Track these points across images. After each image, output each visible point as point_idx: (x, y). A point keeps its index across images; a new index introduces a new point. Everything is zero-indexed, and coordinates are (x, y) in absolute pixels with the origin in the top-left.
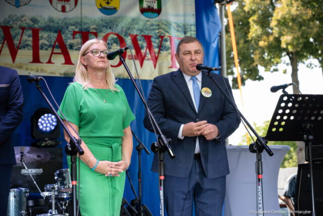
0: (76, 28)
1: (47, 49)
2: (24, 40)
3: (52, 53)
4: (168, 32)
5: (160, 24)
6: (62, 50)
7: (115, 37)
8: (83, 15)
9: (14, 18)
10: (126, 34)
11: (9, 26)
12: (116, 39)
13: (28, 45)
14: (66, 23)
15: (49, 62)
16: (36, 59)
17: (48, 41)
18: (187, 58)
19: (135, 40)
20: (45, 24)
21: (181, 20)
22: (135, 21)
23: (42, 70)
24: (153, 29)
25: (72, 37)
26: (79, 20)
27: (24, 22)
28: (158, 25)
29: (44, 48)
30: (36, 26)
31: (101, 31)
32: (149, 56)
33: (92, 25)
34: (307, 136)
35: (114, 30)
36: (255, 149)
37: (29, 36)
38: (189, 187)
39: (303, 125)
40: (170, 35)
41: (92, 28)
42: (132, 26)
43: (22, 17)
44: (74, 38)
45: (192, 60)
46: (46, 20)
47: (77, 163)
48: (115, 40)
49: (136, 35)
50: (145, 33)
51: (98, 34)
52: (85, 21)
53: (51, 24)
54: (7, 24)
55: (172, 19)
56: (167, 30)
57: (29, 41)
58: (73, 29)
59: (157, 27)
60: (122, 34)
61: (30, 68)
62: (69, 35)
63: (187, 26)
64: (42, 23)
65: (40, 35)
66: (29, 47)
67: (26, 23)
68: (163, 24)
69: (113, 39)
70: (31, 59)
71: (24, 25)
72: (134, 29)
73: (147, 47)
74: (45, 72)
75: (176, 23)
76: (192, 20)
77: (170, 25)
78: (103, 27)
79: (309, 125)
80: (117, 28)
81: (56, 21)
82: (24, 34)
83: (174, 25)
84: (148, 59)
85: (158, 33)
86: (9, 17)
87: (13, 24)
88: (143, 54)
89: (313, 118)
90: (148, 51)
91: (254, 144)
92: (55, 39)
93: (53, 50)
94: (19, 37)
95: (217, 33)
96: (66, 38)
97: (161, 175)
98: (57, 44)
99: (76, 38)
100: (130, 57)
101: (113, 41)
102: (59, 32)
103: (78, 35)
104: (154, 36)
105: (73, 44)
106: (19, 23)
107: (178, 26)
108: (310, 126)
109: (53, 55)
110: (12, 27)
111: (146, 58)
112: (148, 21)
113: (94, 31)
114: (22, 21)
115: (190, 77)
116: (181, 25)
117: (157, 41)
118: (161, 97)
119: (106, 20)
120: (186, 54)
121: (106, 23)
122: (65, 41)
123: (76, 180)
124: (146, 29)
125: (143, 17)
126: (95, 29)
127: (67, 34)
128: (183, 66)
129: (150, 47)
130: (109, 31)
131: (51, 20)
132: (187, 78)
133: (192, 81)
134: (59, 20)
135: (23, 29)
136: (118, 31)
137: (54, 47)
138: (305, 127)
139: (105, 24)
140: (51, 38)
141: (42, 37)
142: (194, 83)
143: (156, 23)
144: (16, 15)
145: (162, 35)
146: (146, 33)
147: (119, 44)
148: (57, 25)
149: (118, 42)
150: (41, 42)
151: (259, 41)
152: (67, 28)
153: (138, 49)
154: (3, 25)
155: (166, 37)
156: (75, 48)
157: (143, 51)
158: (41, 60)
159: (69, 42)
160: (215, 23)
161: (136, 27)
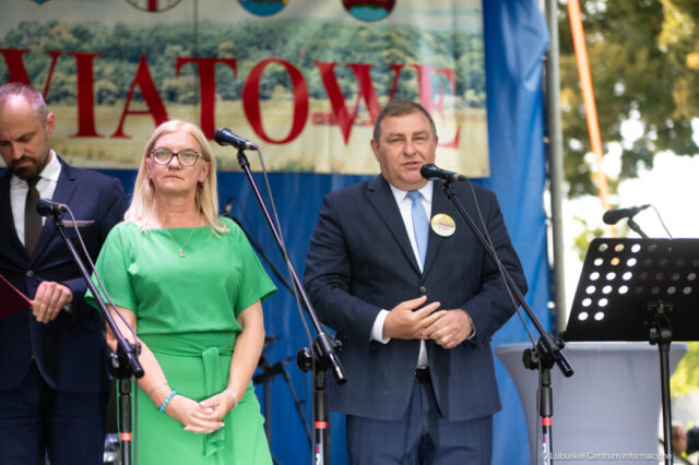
0: (185, 48)
1: (112, 103)
2: (58, 81)
3: (126, 112)
4: (411, 55)
5: (393, 35)
6: (149, 104)
7: (281, 68)
8: (200, 19)
9: (32, 30)
10: (308, 63)
11: (20, 48)
12: (284, 74)
13: (66, 94)
14: (158, 39)
15: (119, 133)
16: (87, 128)
17: (115, 82)
18: (395, 150)
19: (329, 77)
20: (107, 41)
21: (445, 25)
22: (328, 29)
23: (101, 155)
24: (376, 49)
25: (173, 71)
26: (191, 31)
27: (57, 38)
28: (388, 38)
29: (105, 101)
30: (86, 47)
31: (246, 56)
32: (364, 116)
33: (222, 41)
34: (658, 331)
35: (278, 51)
36: (536, 360)
37: (70, 72)
38: (406, 445)
39: (650, 306)
40: (417, 63)
41: (224, 48)
42: (321, 42)
43: (52, 25)
44: (178, 74)
45: (405, 154)
46: (111, 31)
47: (132, 395)
48: (281, 78)
49: (333, 65)
50: (354, 58)
51: (239, 63)
52: (204, 31)
53: (123, 42)
54: (14, 45)
55: (423, 23)
56: (410, 49)
57: (69, 84)
58: (177, 53)
59: (386, 44)
60: (297, 61)
61: (71, 148)
62: (168, 68)
63: (461, 40)
64: (99, 41)
65: (96, 68)
66: (70, 99)
67: (62, 41)
68: (399, 35)
69: (275, 74)
70: (75, 128)
71: (56, 45)
72: (329, 48)
73: (360, 94)
74: (110, 158)
75: (433, 33)
76: (473, 24)
77: (418, 36)
78: (251, 44)
79: (662, 305)
80: (286, 48)
81: (134, 34)
82: (57, 68)
83: (428, 37)
84: (363, 124)
85: (388, 57)
86: (21, 26)
87: (30, 43)
88: (350, 111)
89: (671, 290)
90: (362, 102)
91: (534, 350)
92: (132, 78)
93: (127, 105)
94: (44, 75)
95: (538, 54)
96: (159, 75)
97: (317, 420)
98: (137, 89)
99: (184, 74)
100: (319, 119)
101: (274, 80)
102: (142, 60)
103: (188, 68)
104: (378, 64)
105: (177, 88)
106: (44, 41)
107: (439, 39)
108: (666, 309)
109: (128, 118)
110: (27, 51)
111: (358, 121)
112: (362, 28)
113: (229, 56)
114: (51, 37)
115: (404, 193)
116: (446, 36)
117: (386, 77)
118: (340, 239)
119: (256, 28)
120: (393, 141)
121: (259, 36)
122: (156, 83)
123: (129, 431)
124: (358, 49)
125: (350, 20)
126: (230, 50)
127: (161, 64)
128: (387, 169)
129: (367, 92)
130: (265, 55)
131: (122, 32)
132: (399, 196)
133: (409, 202)
134: (142, 31)
135: (54, 54)
136: (289, 54)
137: (130, 96)
138: (655, 310)
139: (255, 39)
140: (122, 75)
141: (101, 75)
142: (414, 205)
143: (381, 34)
144: (36, 23)
145: (398, 63)
146: (358, 58)
147: (292, 87)
148: (136, 44)
149: (289, 82)
150: (98, 85)
151: (686, 53)
152: (162, 50)
153: (337, 98)
154: (5, 47)
155: (407, 68)
156: (182, 98)
157: (350, 103)
158: (99, 128)
159: (166, 84)
160: (532, 30)
161: (334, 43)
